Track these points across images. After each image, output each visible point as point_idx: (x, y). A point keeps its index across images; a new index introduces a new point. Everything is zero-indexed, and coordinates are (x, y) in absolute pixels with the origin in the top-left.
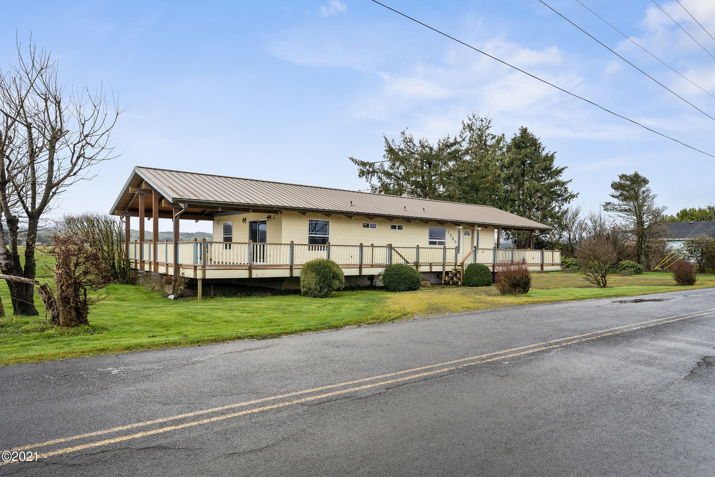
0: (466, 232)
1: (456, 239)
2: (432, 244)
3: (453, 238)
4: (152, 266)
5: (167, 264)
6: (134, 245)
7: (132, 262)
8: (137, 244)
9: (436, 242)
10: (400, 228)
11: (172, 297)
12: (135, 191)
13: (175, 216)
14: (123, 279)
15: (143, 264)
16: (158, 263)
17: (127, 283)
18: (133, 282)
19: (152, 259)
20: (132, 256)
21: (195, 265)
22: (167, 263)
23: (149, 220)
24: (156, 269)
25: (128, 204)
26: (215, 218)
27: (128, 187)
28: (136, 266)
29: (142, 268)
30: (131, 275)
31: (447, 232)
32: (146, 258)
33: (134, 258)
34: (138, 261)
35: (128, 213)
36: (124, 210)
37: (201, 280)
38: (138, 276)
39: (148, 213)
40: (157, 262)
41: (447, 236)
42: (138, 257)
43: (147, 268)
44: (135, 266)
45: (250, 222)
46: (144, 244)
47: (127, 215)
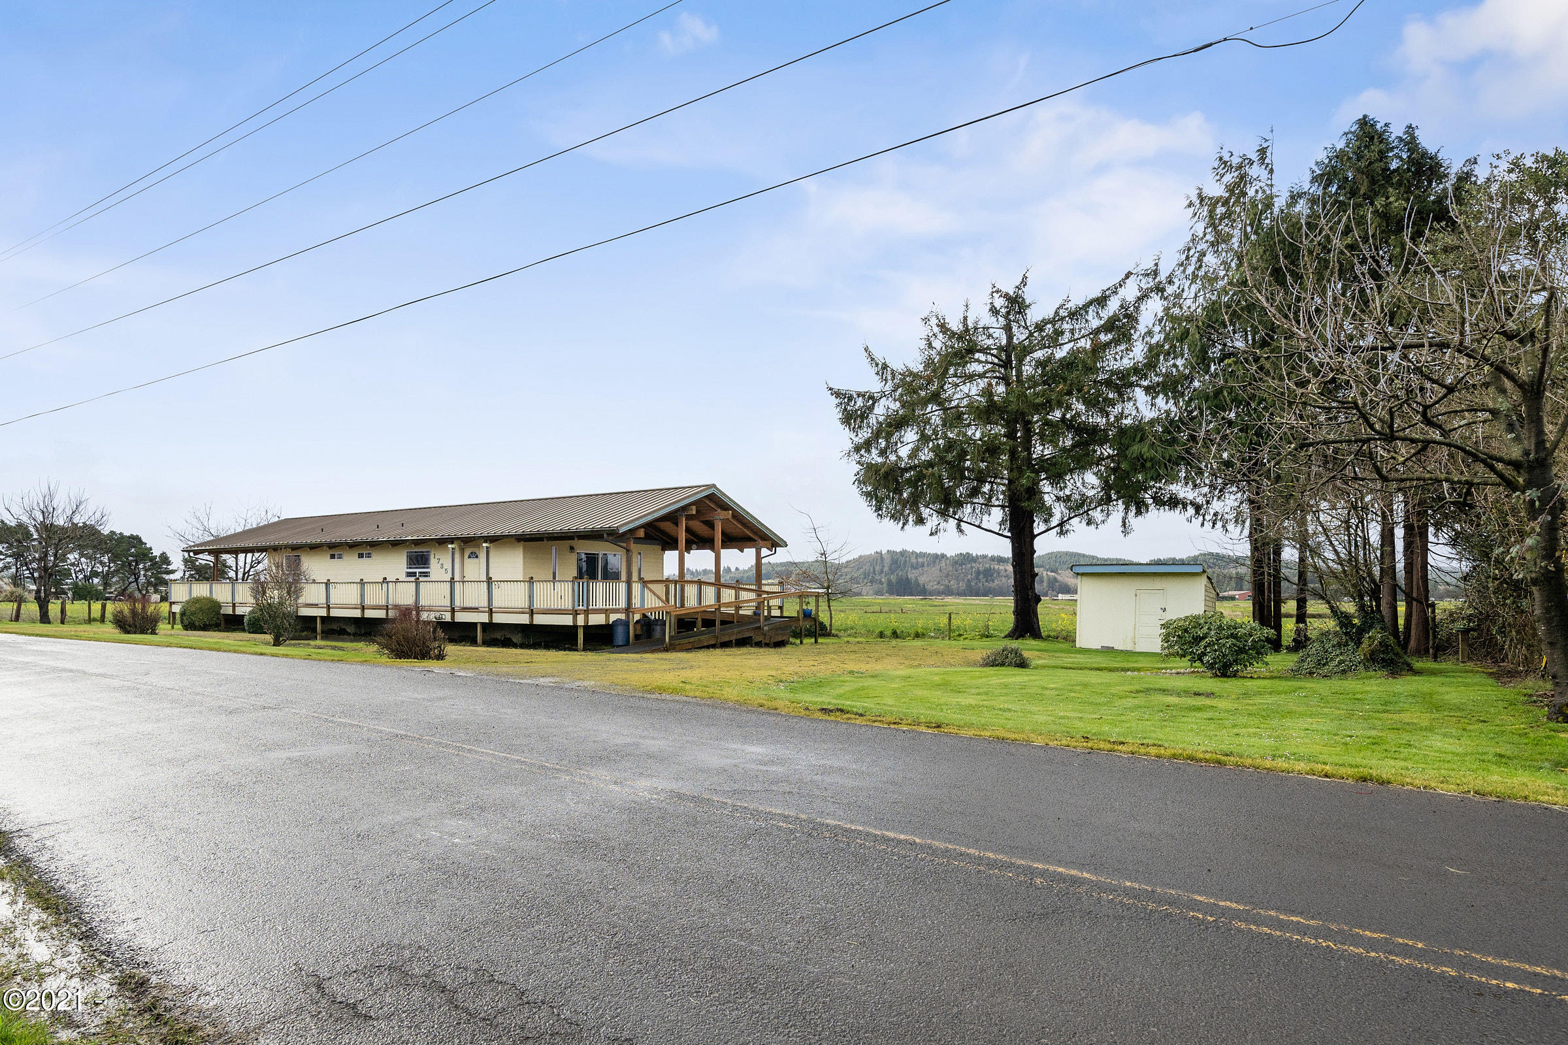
0: (472, 553)
1: (448, 566)
2: (410, 576)
3: (442, 565)
9: (416, 573)
10: (369, 556)
31: (432, 556)
41: (433, 561)
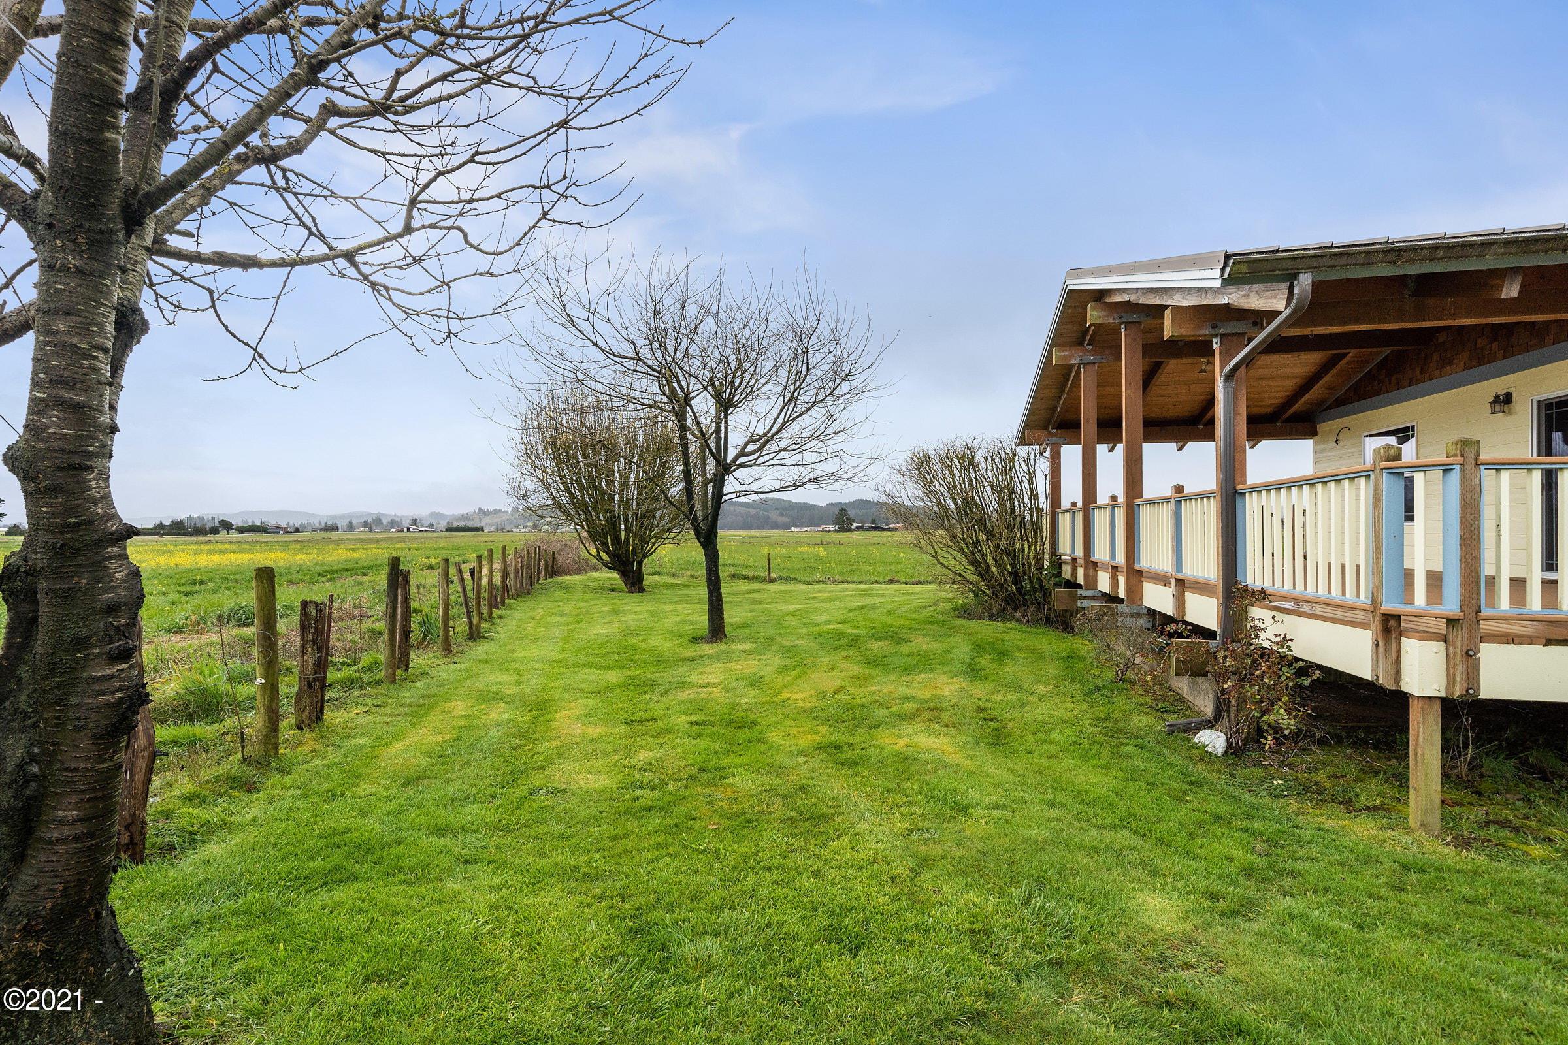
4: (1122, 580)
5: (1180, 582)
6: (1069, 515)
7: (1065, 563)
8: (1076, 514)
11: (1214, 740)
12: (1071, 357)
13: (1227, 368)
14: (1039, 610)
15: (1091, 571)
16: (1140, 572)
17: (1048, 622)
18: (1064, 622)
19: (1120, 559)
20: (1064, 547)
21: (1389, 606)
22: (1179, 576)
23: (1111, 450)
24: (1135, 591)
25: (1054, 410)
26: (1321, 427)
27: (1050, 353)
28: (1074, 574)
29: (1091, 582)
30: (1059, 599)
32: (1101, 553)
33: (1069, 552)
34: (1080, 561)
35: (1055, 435)
36: (1046, 427)
37: (1437, 706)
38: (1079, 604)
39: (1109, 429)
40: (1137, 567)
42: (1079, 552)
43: (1104, 583)
44: (1072, 575)
45: (1539, 403)
46: (1096, 511)
47: (1054, 439)
